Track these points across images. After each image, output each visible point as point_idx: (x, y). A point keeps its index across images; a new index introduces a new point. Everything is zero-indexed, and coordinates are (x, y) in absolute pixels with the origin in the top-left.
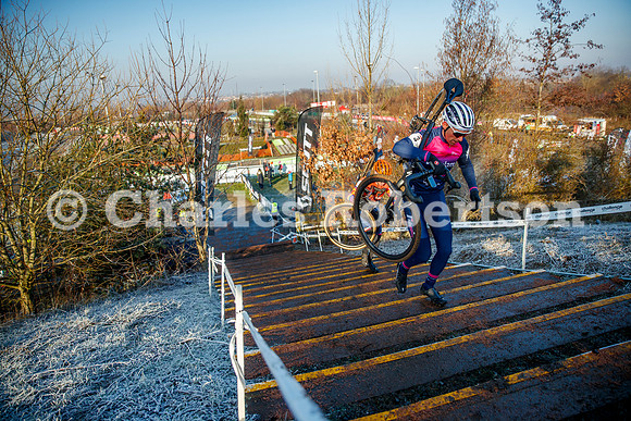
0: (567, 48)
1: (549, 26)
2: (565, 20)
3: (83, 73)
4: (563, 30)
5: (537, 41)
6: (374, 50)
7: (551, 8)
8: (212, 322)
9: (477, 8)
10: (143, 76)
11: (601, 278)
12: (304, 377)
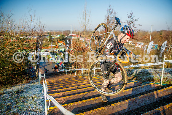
0: (134, 25)
1: (130, 20)
2: (134, 19)
3: (5, 23)
4: (133, 21)
5: (127, 23)
6: (87, 22)
7: (130, 15)
8: (40, 93)
9: (113, 13)
10: (23, 25)
11: (137, 82)
12: (63, 105)
